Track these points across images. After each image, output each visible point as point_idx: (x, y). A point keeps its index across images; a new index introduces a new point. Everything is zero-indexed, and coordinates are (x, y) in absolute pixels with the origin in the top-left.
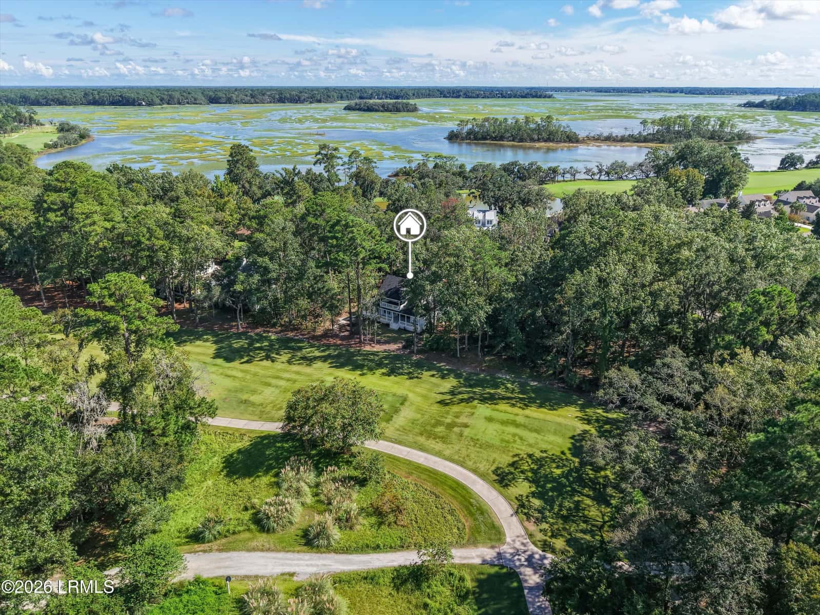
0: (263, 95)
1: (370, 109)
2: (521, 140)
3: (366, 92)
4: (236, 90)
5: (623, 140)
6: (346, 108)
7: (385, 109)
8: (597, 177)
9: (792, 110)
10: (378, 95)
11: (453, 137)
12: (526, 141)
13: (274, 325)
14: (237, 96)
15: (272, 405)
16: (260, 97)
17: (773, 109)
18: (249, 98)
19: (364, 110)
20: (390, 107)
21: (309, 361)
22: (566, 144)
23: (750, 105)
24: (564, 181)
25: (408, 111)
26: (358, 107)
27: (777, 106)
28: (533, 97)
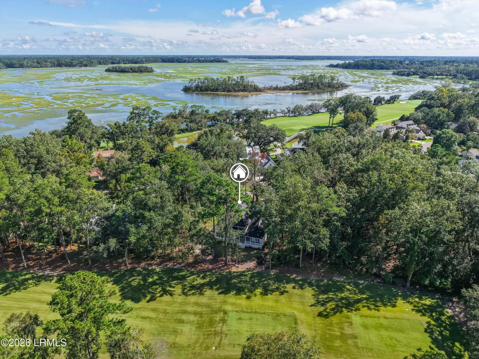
0: (46, 62)
1: (123, 71)
2: (229, 91)
3: (115, 59)
4: (25, 58)
5: (284, 89)
6: (106, 71)
7: (133, 70)
8: (288, 115)
9: (353, 69)
10: (123, 61)
11: (187, 90)
12: (232, 91)
13: (153, 258)
14: (28, 63)
15: (198, 345)
16: (45, 63)
17: (343, 68)
18: (36, 64)
19: (119, 72)
20: (136, 69)
21: (199, 289)
22: (255, 93)
23: (331, 66)
24: (271, 118)
25: (148, 72)
26: (114, 70)
27: (346, 67)
28: (217, 62)
